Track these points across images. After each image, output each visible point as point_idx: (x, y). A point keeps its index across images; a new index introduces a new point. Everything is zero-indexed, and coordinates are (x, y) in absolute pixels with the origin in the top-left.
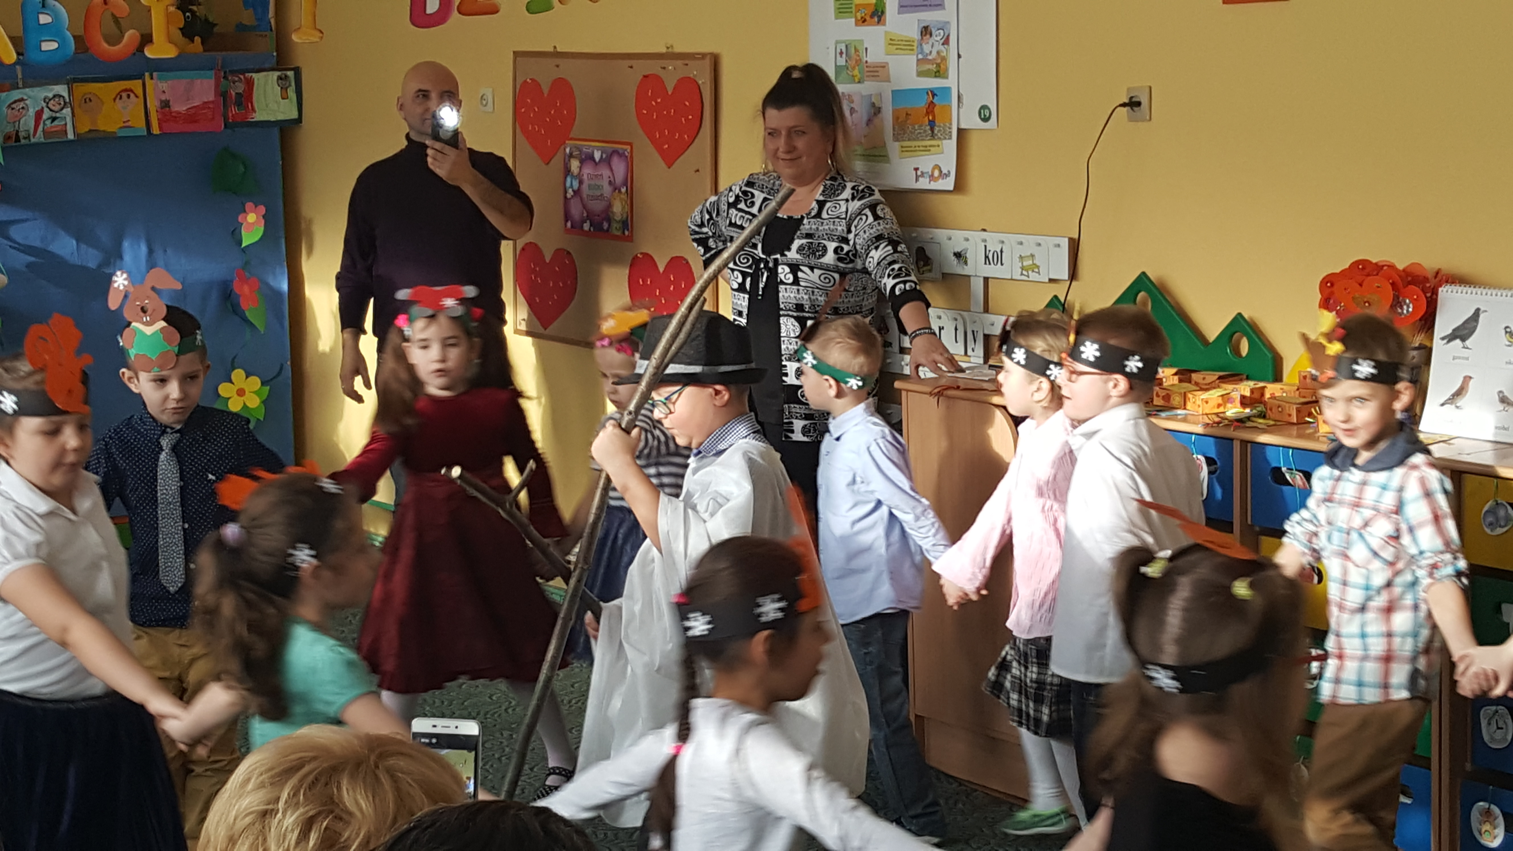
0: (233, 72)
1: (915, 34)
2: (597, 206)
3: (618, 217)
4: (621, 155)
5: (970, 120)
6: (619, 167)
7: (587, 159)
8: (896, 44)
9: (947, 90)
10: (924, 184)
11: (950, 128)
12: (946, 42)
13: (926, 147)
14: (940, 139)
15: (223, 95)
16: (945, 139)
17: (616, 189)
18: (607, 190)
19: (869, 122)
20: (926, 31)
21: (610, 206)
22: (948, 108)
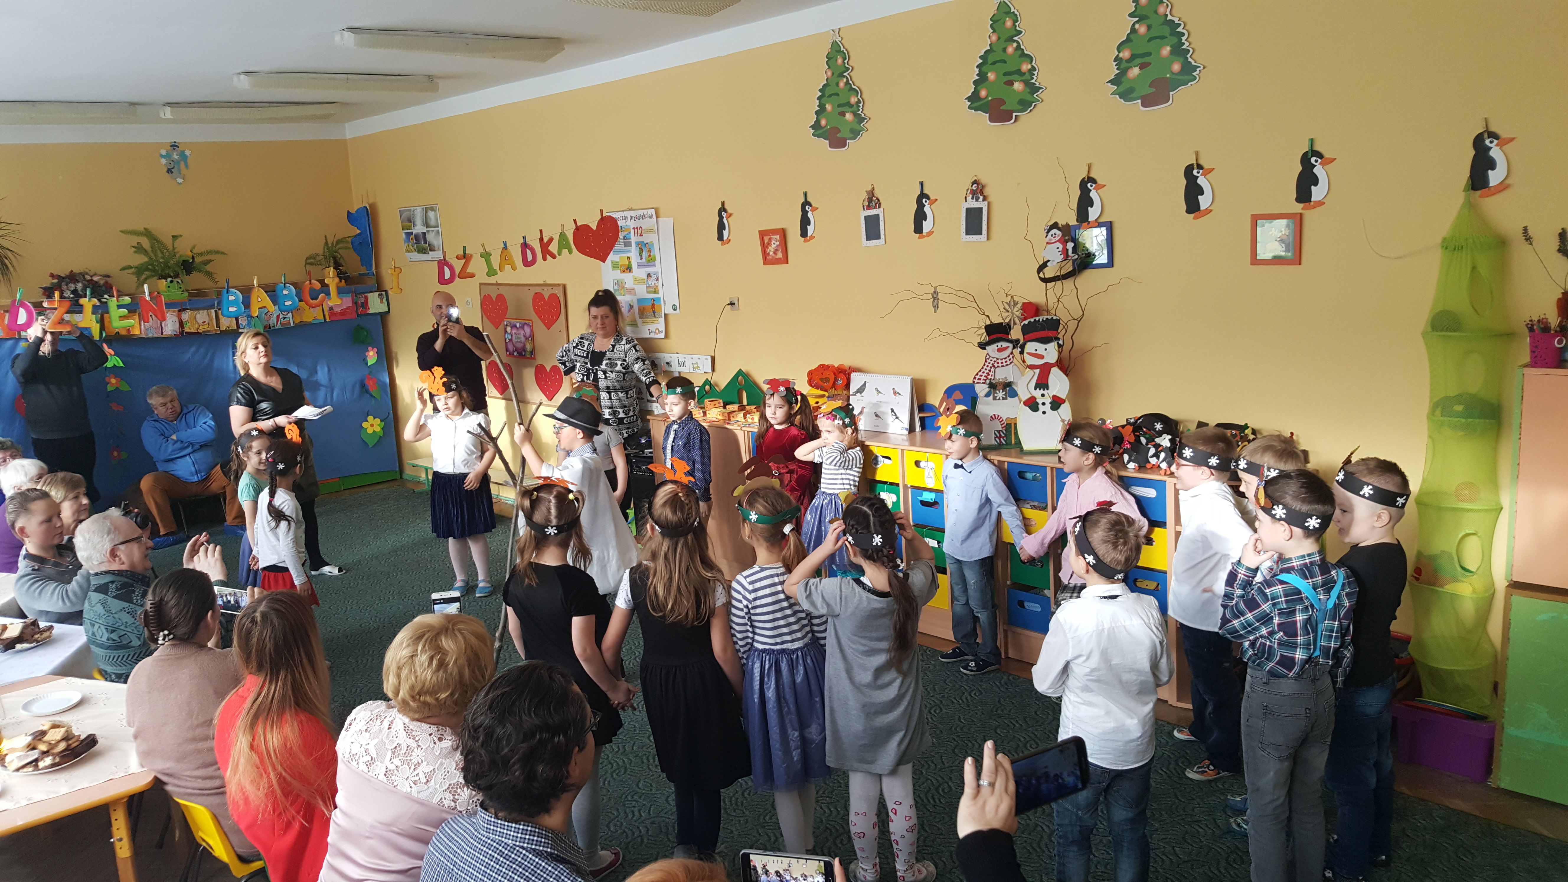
0: (360, 294)
1: (645, 277)
2: (520, 346)
3: (528, 350)
4: (528, 325)
5: (669, 311)
6: (527, 330)
7: (514, 326)
8: (637, 280)
9: (659, 299)
10: (652, 336)
11: (661, 313)
12: (657, 280)
13: (652, 321)
14: (657, 318)
15: (355, 303)
16: (660, 318)
17: (527, 339)
18: (523, 339)
19: (629, 311)
20: (649, 275)
21: (525, 345)
22: (660, 306)
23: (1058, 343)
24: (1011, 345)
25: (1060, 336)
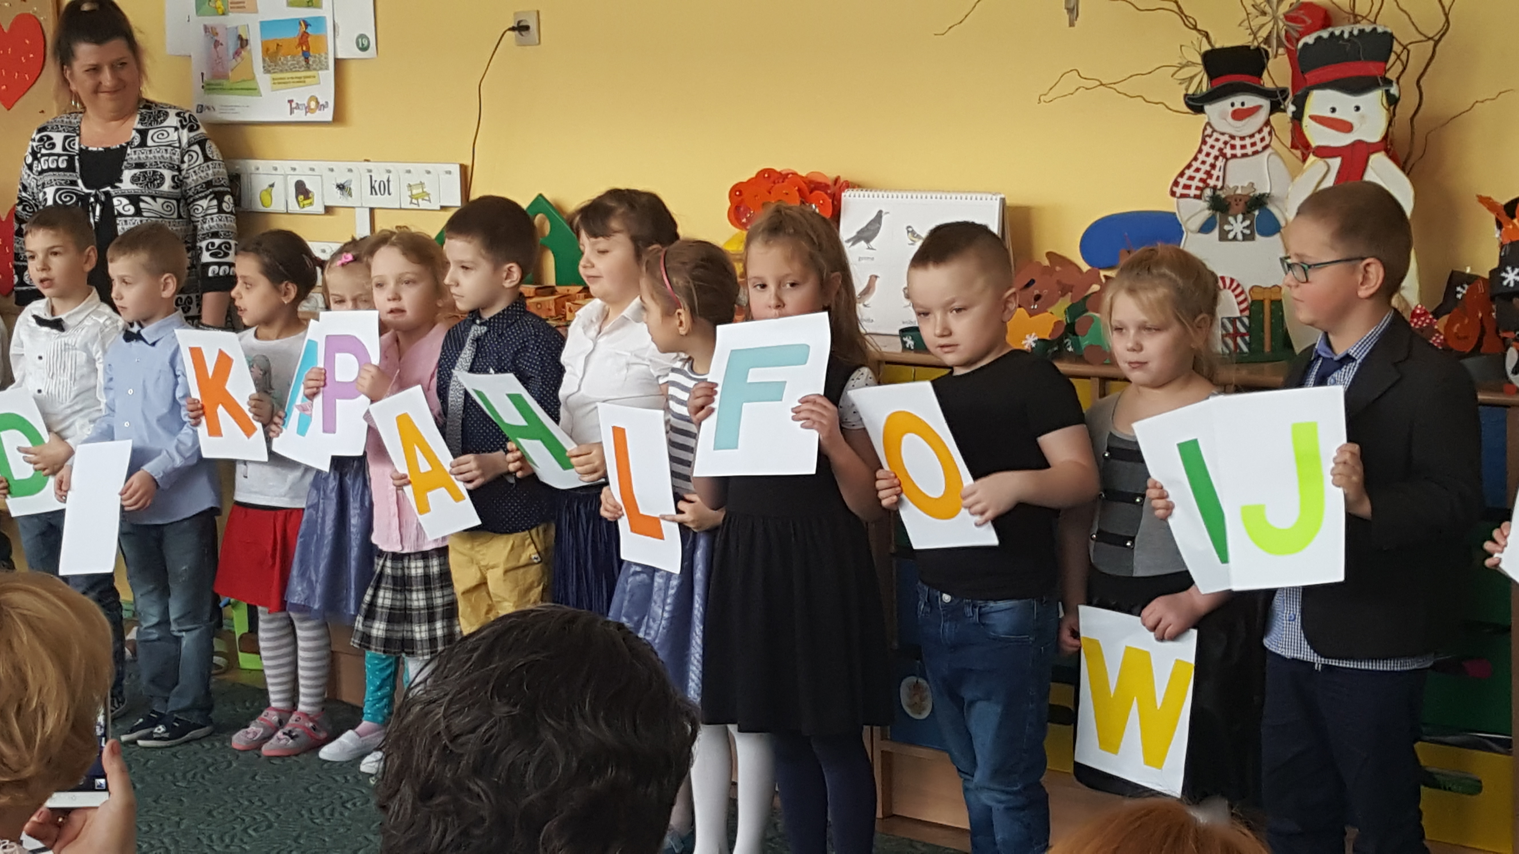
5: (347, 50)
9: (321, 20)
11: (326, 58)
13: (300, 78)
14: (315, 69)
16: (321, 69)
22: (322, 39)
23: (1387, 92)
24: (1266, 103)
25: (1391, 75)
